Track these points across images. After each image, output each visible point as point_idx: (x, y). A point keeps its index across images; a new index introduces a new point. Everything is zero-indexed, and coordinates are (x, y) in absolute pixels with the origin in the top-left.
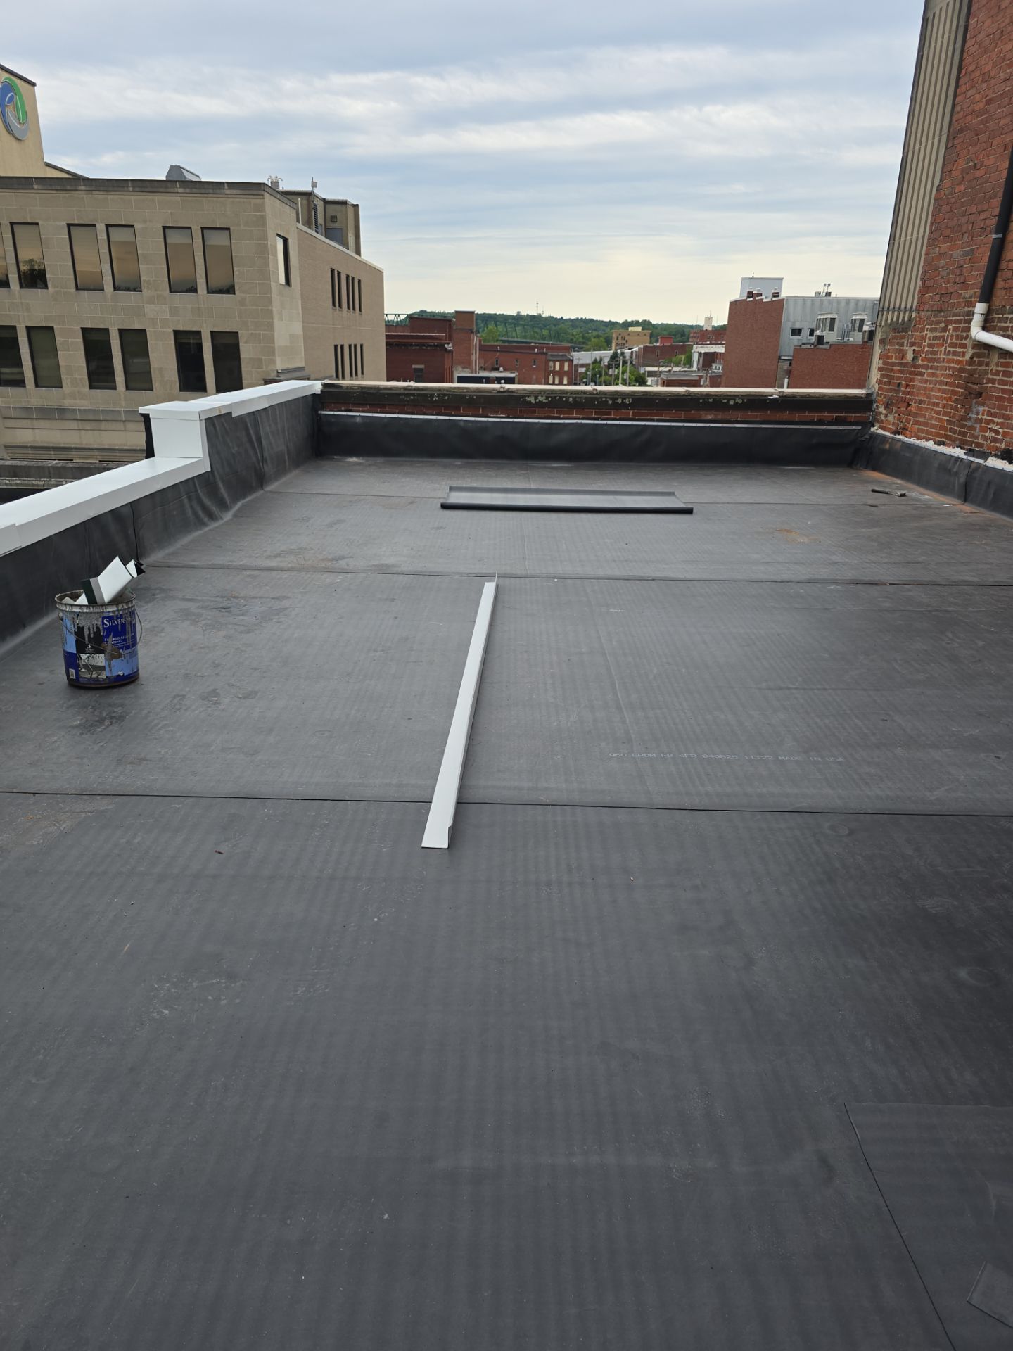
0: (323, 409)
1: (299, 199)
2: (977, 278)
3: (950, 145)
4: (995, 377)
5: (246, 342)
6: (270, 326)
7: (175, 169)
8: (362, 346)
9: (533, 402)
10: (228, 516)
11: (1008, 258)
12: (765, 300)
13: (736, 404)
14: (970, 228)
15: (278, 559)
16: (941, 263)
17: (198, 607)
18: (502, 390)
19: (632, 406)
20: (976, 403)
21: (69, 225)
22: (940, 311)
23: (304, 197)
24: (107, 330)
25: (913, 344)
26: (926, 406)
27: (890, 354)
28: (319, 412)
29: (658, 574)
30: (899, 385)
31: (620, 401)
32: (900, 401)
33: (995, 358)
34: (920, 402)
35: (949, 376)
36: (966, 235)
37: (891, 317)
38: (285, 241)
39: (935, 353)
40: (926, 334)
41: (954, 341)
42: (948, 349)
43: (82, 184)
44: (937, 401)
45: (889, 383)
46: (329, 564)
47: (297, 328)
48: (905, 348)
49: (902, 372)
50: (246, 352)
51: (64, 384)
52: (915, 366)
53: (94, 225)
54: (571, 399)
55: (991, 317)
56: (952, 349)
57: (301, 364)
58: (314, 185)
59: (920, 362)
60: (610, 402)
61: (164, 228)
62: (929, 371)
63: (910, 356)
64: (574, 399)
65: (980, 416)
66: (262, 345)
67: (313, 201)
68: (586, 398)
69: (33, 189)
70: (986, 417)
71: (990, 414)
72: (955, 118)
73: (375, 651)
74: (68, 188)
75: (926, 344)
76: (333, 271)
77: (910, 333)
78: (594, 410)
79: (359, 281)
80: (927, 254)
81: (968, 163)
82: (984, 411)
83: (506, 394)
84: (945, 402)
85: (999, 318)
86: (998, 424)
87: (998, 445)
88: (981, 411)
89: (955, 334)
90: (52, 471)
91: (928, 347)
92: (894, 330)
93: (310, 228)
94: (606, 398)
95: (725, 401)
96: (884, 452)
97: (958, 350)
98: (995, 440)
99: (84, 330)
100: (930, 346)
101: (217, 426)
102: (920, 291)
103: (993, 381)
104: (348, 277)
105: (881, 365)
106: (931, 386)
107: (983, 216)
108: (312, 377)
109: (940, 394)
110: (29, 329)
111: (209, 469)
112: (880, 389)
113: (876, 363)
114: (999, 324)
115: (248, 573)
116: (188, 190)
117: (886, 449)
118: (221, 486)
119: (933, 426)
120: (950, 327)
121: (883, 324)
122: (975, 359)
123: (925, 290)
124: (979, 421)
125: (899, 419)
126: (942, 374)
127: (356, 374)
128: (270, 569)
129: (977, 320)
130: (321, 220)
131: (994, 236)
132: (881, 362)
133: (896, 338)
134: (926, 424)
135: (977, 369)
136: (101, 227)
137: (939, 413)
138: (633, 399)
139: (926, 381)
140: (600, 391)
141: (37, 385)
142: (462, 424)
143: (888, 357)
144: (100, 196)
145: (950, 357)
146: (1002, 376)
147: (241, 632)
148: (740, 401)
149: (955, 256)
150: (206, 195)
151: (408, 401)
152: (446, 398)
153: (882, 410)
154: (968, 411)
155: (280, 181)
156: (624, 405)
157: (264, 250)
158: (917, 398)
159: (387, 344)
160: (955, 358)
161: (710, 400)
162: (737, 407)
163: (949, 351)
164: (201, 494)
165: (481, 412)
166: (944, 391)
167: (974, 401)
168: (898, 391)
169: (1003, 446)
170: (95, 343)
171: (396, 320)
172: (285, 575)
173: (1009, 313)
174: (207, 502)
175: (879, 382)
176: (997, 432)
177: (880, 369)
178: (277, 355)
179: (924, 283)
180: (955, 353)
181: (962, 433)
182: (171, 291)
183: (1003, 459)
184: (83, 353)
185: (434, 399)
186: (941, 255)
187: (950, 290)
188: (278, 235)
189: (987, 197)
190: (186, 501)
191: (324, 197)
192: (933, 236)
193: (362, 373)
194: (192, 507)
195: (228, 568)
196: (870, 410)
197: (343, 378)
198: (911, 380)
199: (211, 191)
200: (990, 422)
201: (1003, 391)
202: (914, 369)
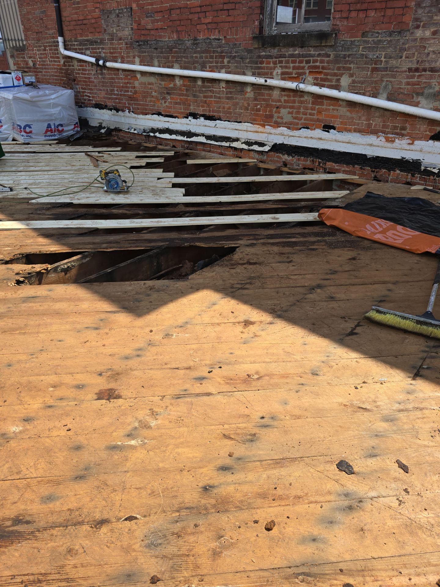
2: (52, 25)
11: (64, 15)
16: (30, 16)
22: (39, 41)
25: (30, 57)
27: (20, 63)
33: (76, 63)
40: (36, 52)
41: (52, 55)
48: (26, 59)
55: (67, 44)
56: (52, 59)
59: (37, 67)
63: (31, 64)
65: (78, 90)
71: (82, 88)
75: (37, 57)
77: (26, 51)
82: (79, 87)
85: (70, 44)
86: (88, 93)
87: (91, 102)
89: (51, 51)
91: (40, 59)
92: (16, 50)
97: (55, 59)
98: (90, 100)
103: (79, 74)
114: (71, 47)
121: (8, 47)
122: (65, 63)
123: (26, 30)
126: (52, 71)
129: (61, 45)
131: (54, 5)
133: (20, 54)
135: (69, 68)
139: (45, 75)
145: (53, 63)
146: (82, 71)
149: (36, 13)
167: (73, 83)
169: (94, 102)
173: (75, 42)
176: (89, 97)
180: (55, 61)
187: (40, 30)
198: (37, 75)
200: (84, 92)
201: (85, 78)
202: (35, 70)
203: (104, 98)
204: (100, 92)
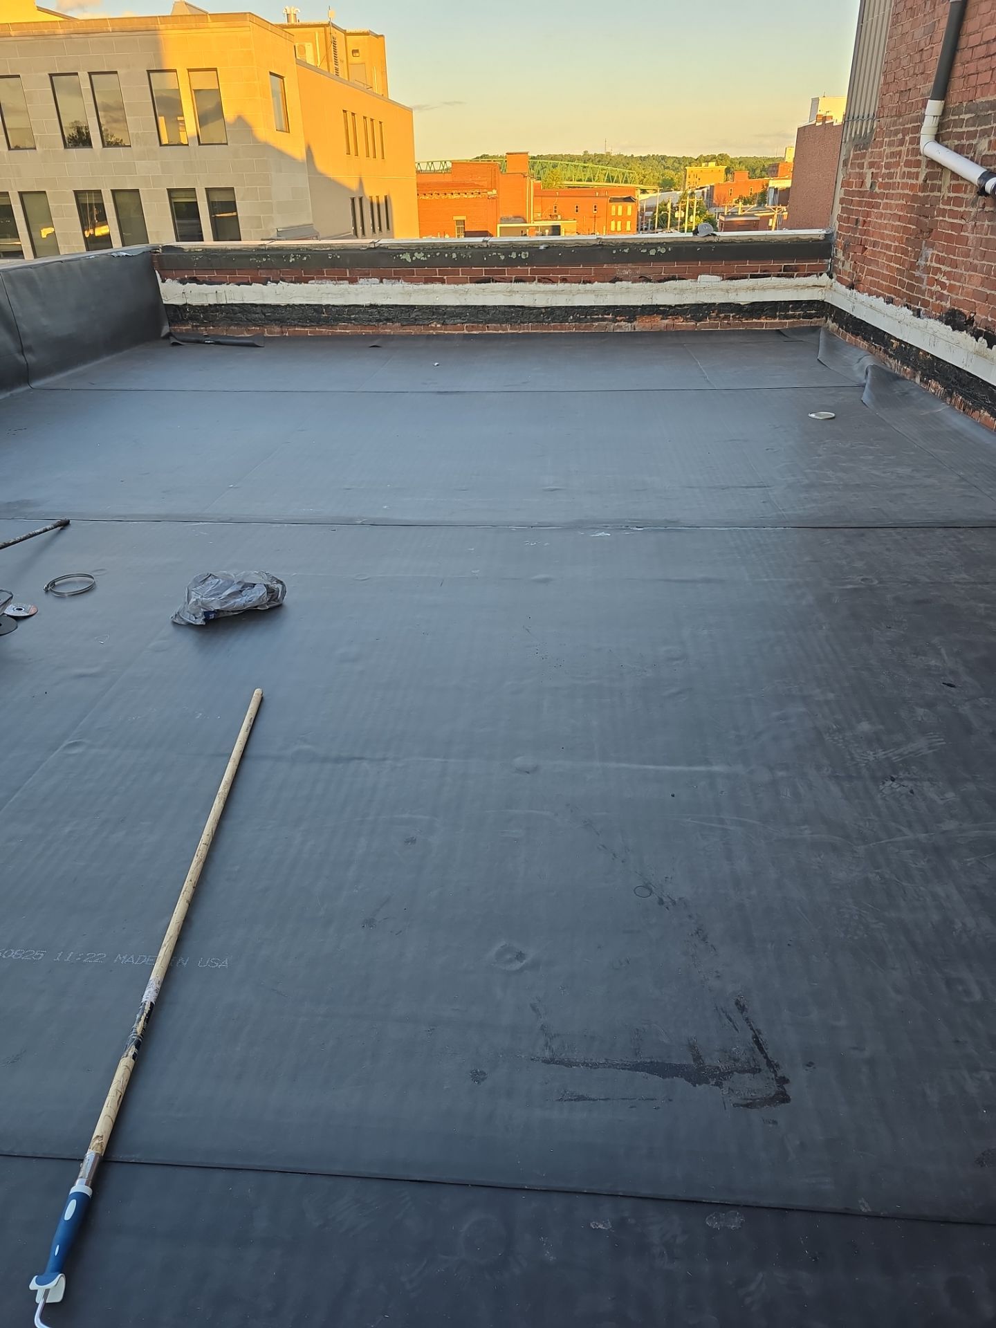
1: (316, 32)
4: (946, 207)
5: (243, 199)
6: (267, 180)
8: (386, 199)
9: (410, 261)
13: (658, 254)
16: (903, 47)
19: (530, 261)
20: (926, 244)
21: (51, 75)
23: (321, 29)
24: (100, 192)
25: (872, 165)
26: (879, 249)
27: (851, 180)
30: (857, 220)
31: (515, 255)
32: (855, 245)
34: (875, 244)
35: (902, 207)
36: (928, 4)
37: (856, 127)
38: (282, 80)
39: (890, 176)
40: (885, 150)
41: (910, 158)
42: (904, 169)
44: (890, 243)
45: (848, 220)
48: (864, 170)
49: (860, 204)
50: (244, 210)
52: (873, 195)
53: (76, 74)
54: (454, 256)
57: (309, 221)
58: (331, 14)
60: (502, 257)
61: (148, 72)
62: (885, 201)
63: (868, 181)
66: (259, 201)
67: (331, 33)
68: (472, 254)
70: (934, 264)
71: (940, 260)
74: (46, 32)
76: (345, 112)
78: (482, 269)
79: (381, 122)
80: (890, 38)
82: (933, 254)
83: (377, 251)
84: (897, 244)
85: (955, 120)
88: (930, 256)
92: (857, 146)
98: (941, 297)
99: (77, 193)
100: (887, 166)
102: (882, 91)
103: (943, 212)
104: (365, 117)
105: (843, 195)
106: (886, 221)
109: (893, 233)
110: (21, 194)
112: (840, 227)
113: (839, 192)
114: (955, 130)
119: (884, 277)
120: (907, 138)
124: (927, 269)
125: (855, 268)
129: (929, 125)
130: (342, 56)
132: (843, 191)
133: (858, 157)
134: (878, 275)
136: (83, 75)
137: (890, 259)
138: (531, 253)
139: (881, 216)
143: (849, 184)
145: (904, 181)
148: (663, 251)
149: (916, 35)
150: (189, 31)
151: (260, 264)
152: (305, 258)
153: (840, 255)
154: (917, 257)
156: (520, 261)
157: (254, 92)
158: (872, 239)
159: (420, 193)
160: (909, 182)
161: (626, 251)
162: (659, 258)
163: (904, 172)
166: (897, 229)
168: (855, 230)
170: (89, 207)
175: (840, 218)
176: (943, 285)
177: (842, 201)
178: (275, 212)
179: (886, 78)
180: (910, 175)
181: (910, 287)
182: (161, 145)
183: (947, 322)
184: (77, 218)
185: (291, 261)
187: (910, 85)
188: (271, 73)
191: (343, 28)
192: (897, 11)
196: (829, 256)
197: (364, 236)
200: (938, 270)
201: (953, 226)
202: (869, 199)
203: (976, 294)
204: (970, 276)
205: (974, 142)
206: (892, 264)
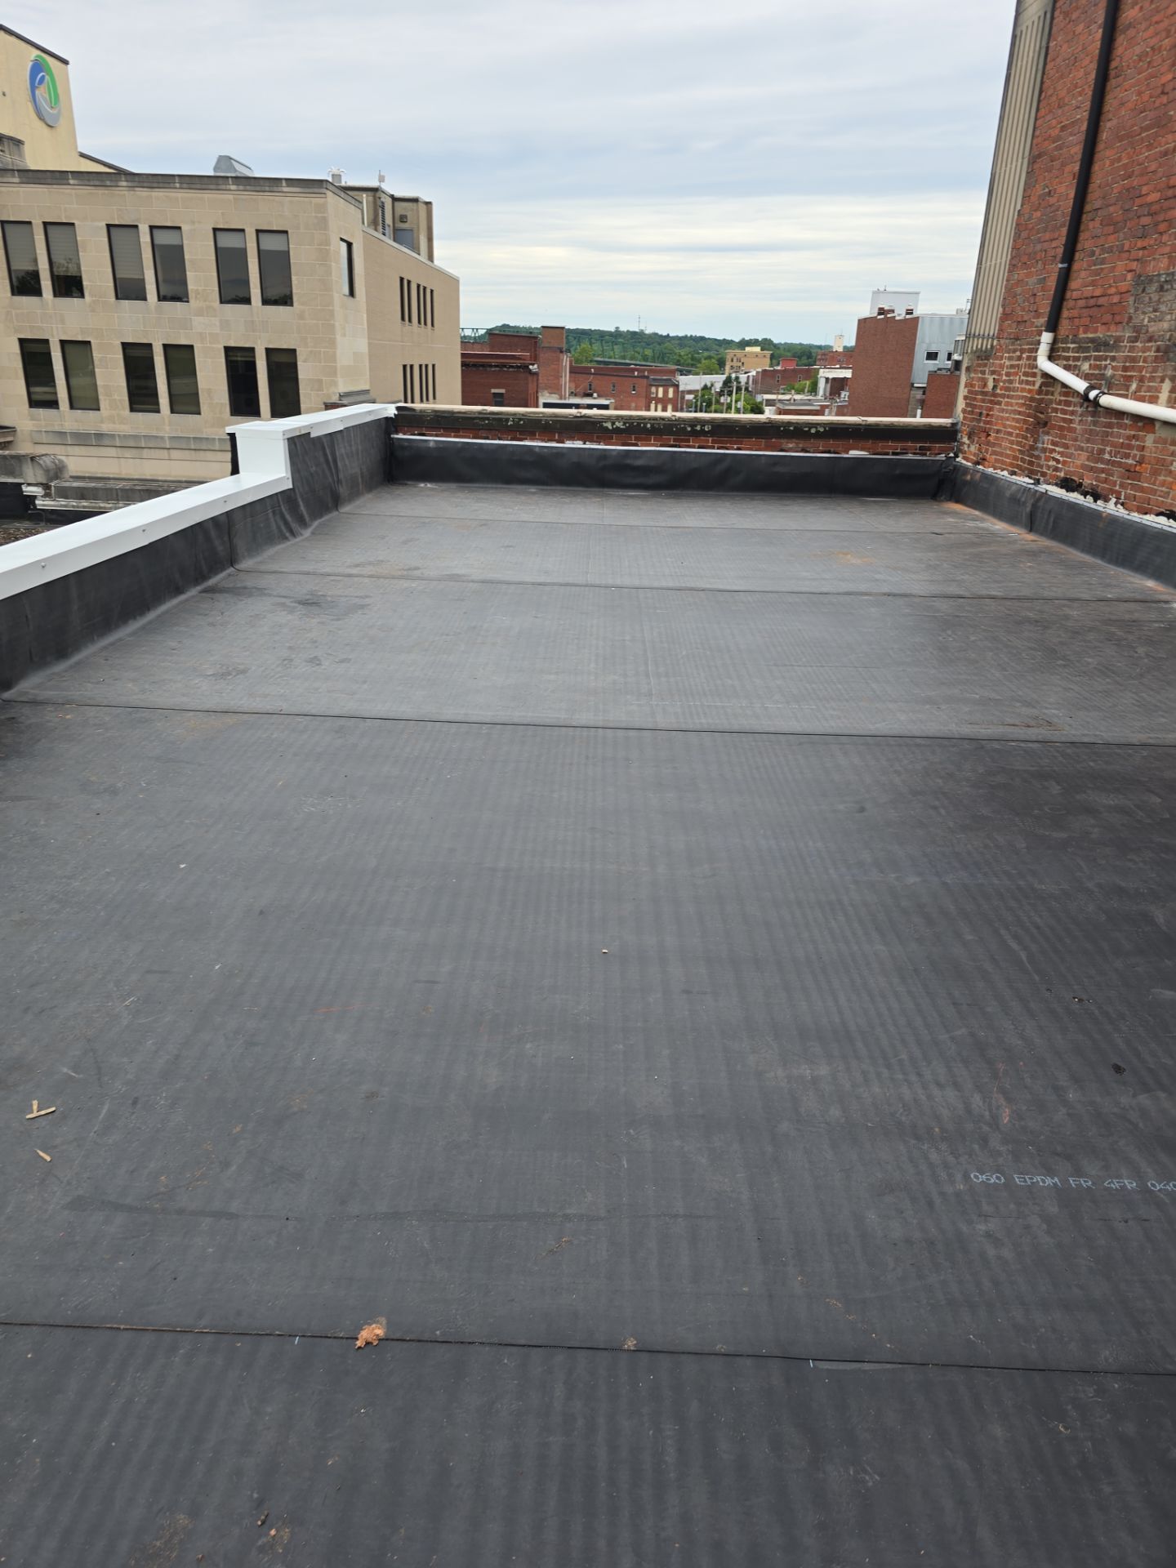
0: (397, 432)
1: (364, 195)
2: (1045, 307)
3: (1030, 170)
4: (1058, 407)
5: (305, 361)
6: (332, 343)
7: (225, 161)
8: (434, 366)
9: (610, 428)
10: (307, 533)
11: (1072, 288)
12: (897, 318)
13: (818, 432)
14: (1043, 256)
15: (359, 568)
16: (1019, 290)
17: (292, 602)
18: (579, 415)
19: (711, 433)
20: (1043, 432)
21: (109, 226)
22: (1017, 339)
23: (370, 193)
24: (150, 345)
25: (993, 372)
26: (1002, 435)
27: (974, 382)
28: (392, 436)
29: (708, 586)
30: (981, 414)
31: (698, 428)
32: (980, 432)
33: (1059, 389)
34: (998, 431)
35: (1022, 405)
36: (1040, 262)
37: (977, 344)
38: (350, 245)
39: (1011, 382)
40: (1005, 363)
41: (1027, 370)
42: (1022, 378)
43: (123, 179)
44: (1011, 431)
45: (972, 412)
46: (405, 573)
47: (362, 345)
48: (986, 376)
49: (983, 401)
50: (305, 371)
51: (102, 406)
52: (994, 395)
53: (136, 227)
54: (649, 426)
55: (1057, 346)
56: (1025, 378)
57: (367, 387)
58: (382, 179)
59: (998, 391)
60: (689, 429)
61: (215, 230)
62: (1006, 400)
63: (990, 384)
64: (652, 425)
65: (1045, 446)
66: (323, 364)
67: (380, 198)
68: (664, 425)
69: (69, 184)
70: (1050, 446)
71: (1053, 443)
72: (1034, 141)
73: (447, 635)
74: (108, 183)
75: (1004, 372)
76: (402, 279)
77: (991, 361)
78: (672, 437)
79: (432, 291)
80: (1007, 281)
81: (1044, 189)
82: (1048, 440)
83: (582, 419)
84: (1018, 432)
85: (1063, 347)
86: (1059, 453)
87: (1058, 474)
88: (1046, 440)
89: (1028, 362)
90: (120, 494)
91: (1006, 376)
92: (978, 357)
93: (376, 230)
94: (685, 424)
95: (807, 429)
96: (966, 483)
97: (1030, 379)
98: (1056, 469)
99: (125, 345)
100: (1008, 374)
101: (299, 446)
102: (1001, 318)
103: (1056, 410)
104: (419, 286)
105: (966, 394)
106: (1007, 415)
107: (1054, 244)
108: (377, 400)
109: (1014, 424)
110: (63, 343)
111: (291, 487)
112: (965, 418)
113: (962, 391)
114: (1063, 354)
115: (332, 578)
116: (241, 187)
117: (967, 481)
118: (301, 503)
119: (1008, 456)
120: (1024, 356)
121: (969, 351)
122: (1043, 388)
123: (1005, 316)
124: (1044, 450)
125: (980, 450)
126: (1017, 404)
127: (427, 399)
128: (350, 576)
129: (1043, 349)
130: (389, 220)
131: (1060, 266)
132: (966, 390)
133: (979, 365)
134: (1001, 454)
135: (1043, 399)
136: (144, 230)
137: (1012, 442)
138: (712, 426)
139: (1003, 411)
140: (679, 418)
141: (72, 407)
142: (537, 449)
143: (972, 385)
144: (143, 193)
145: (1023, 386)
146: (1064, 405)
147: (333, 620)
148: (822, 430)
149: (1030, 283)
150: (262, 194)
151: (482, 425)
152: (522, 422)
153: (965, 440)
154: (1036, 441)
155: (342, 174)
156: (703, 433)
157: (324, 256)
158: (995, 427)
159: (464, 364)
160: (1028, 387)
161: (792, 428)
162: (818, 435)
163: (1023, 380)
164: (283, 510)
165: (557, 438)
166: (1017, 421)
167: (1041, 430)
168: (979, 421)
169: (1062, 474)
170: (137, 360)
171: (473, 335)
172: (367, 580)
173: (1072, 343)
174: (288, 517)
175: (964, 411)
176: (1058, 461)
177: (966, 398)
178: (339, 376)
179: (1004, 309)
180: (1028, 383)
181: (1031, 463)
182: (221, 302)
183: (1062, 487)
184: (123, 371)
185: (509, 424)
186: (1019, 282)
187: (1026, 318)
188: (342, 239)
189: (1058, 225)
190: (271, 515)
191: (392, 193)
192: (1014, 262)
193: (434, 398)
194: (276, 521)
195: (314, 574)
196: (955, 440)
197: (413, 402)
198: (991, 409)
199: (267, 189)
200: (1053, 451)
201: (1064, 420)
202: (993, 398)
203: (1083, 467)
204: (1078, 454)
205: (1079, 364)
206: (1014, 446)
